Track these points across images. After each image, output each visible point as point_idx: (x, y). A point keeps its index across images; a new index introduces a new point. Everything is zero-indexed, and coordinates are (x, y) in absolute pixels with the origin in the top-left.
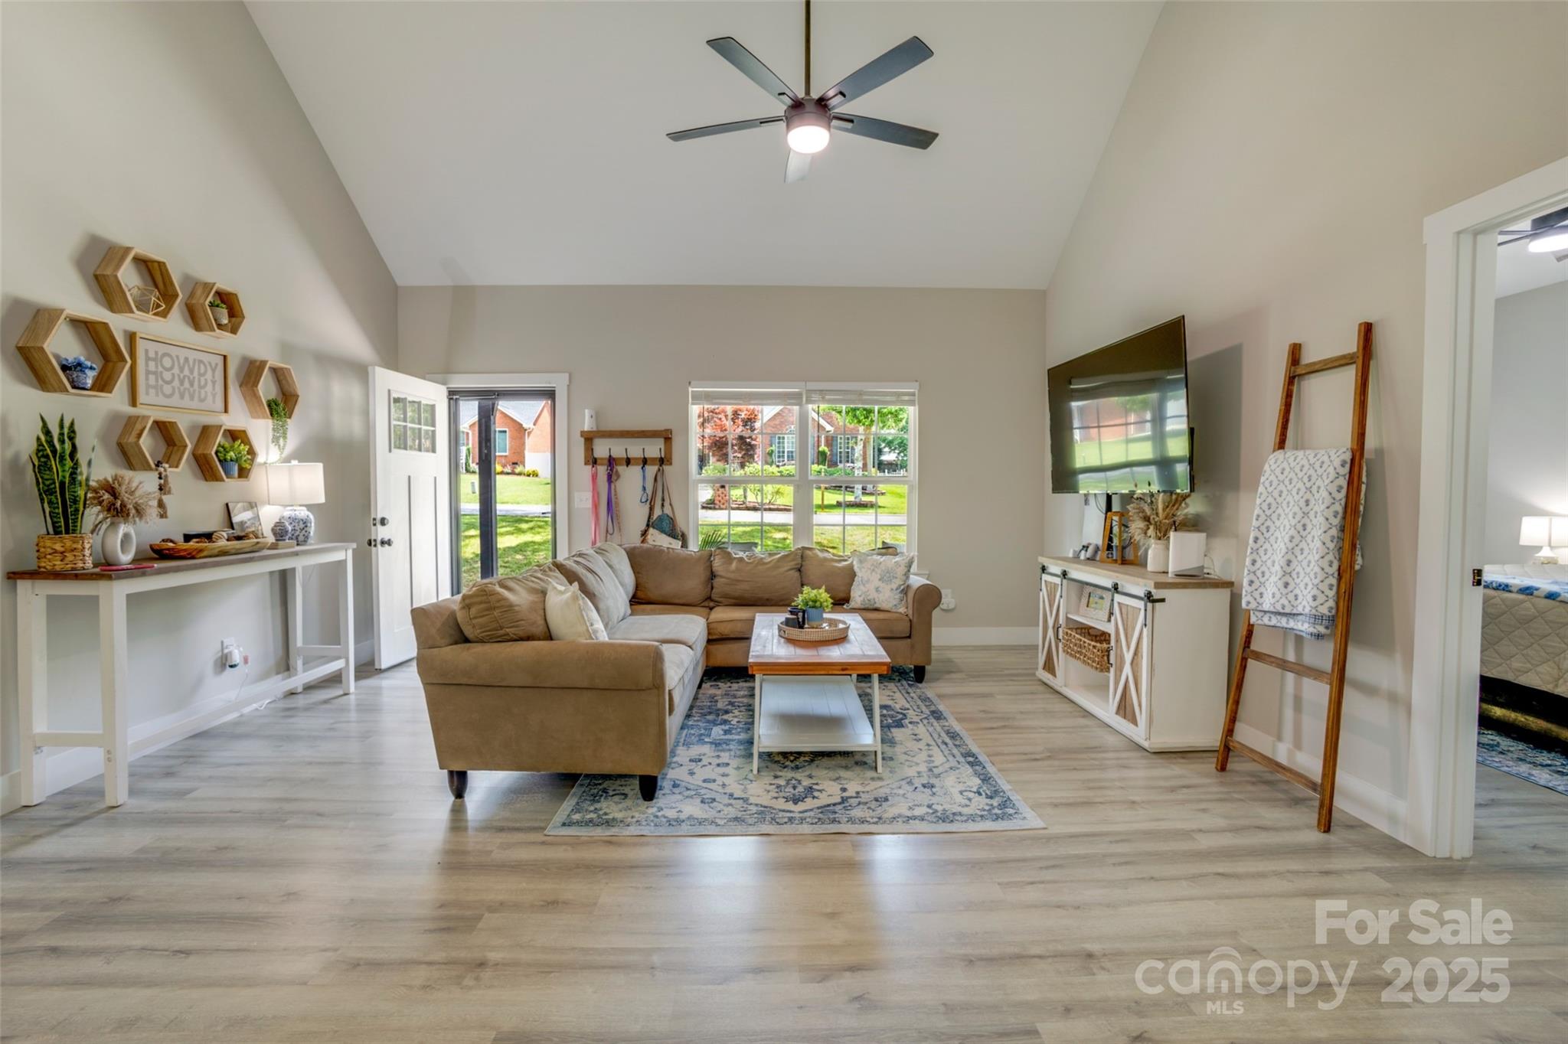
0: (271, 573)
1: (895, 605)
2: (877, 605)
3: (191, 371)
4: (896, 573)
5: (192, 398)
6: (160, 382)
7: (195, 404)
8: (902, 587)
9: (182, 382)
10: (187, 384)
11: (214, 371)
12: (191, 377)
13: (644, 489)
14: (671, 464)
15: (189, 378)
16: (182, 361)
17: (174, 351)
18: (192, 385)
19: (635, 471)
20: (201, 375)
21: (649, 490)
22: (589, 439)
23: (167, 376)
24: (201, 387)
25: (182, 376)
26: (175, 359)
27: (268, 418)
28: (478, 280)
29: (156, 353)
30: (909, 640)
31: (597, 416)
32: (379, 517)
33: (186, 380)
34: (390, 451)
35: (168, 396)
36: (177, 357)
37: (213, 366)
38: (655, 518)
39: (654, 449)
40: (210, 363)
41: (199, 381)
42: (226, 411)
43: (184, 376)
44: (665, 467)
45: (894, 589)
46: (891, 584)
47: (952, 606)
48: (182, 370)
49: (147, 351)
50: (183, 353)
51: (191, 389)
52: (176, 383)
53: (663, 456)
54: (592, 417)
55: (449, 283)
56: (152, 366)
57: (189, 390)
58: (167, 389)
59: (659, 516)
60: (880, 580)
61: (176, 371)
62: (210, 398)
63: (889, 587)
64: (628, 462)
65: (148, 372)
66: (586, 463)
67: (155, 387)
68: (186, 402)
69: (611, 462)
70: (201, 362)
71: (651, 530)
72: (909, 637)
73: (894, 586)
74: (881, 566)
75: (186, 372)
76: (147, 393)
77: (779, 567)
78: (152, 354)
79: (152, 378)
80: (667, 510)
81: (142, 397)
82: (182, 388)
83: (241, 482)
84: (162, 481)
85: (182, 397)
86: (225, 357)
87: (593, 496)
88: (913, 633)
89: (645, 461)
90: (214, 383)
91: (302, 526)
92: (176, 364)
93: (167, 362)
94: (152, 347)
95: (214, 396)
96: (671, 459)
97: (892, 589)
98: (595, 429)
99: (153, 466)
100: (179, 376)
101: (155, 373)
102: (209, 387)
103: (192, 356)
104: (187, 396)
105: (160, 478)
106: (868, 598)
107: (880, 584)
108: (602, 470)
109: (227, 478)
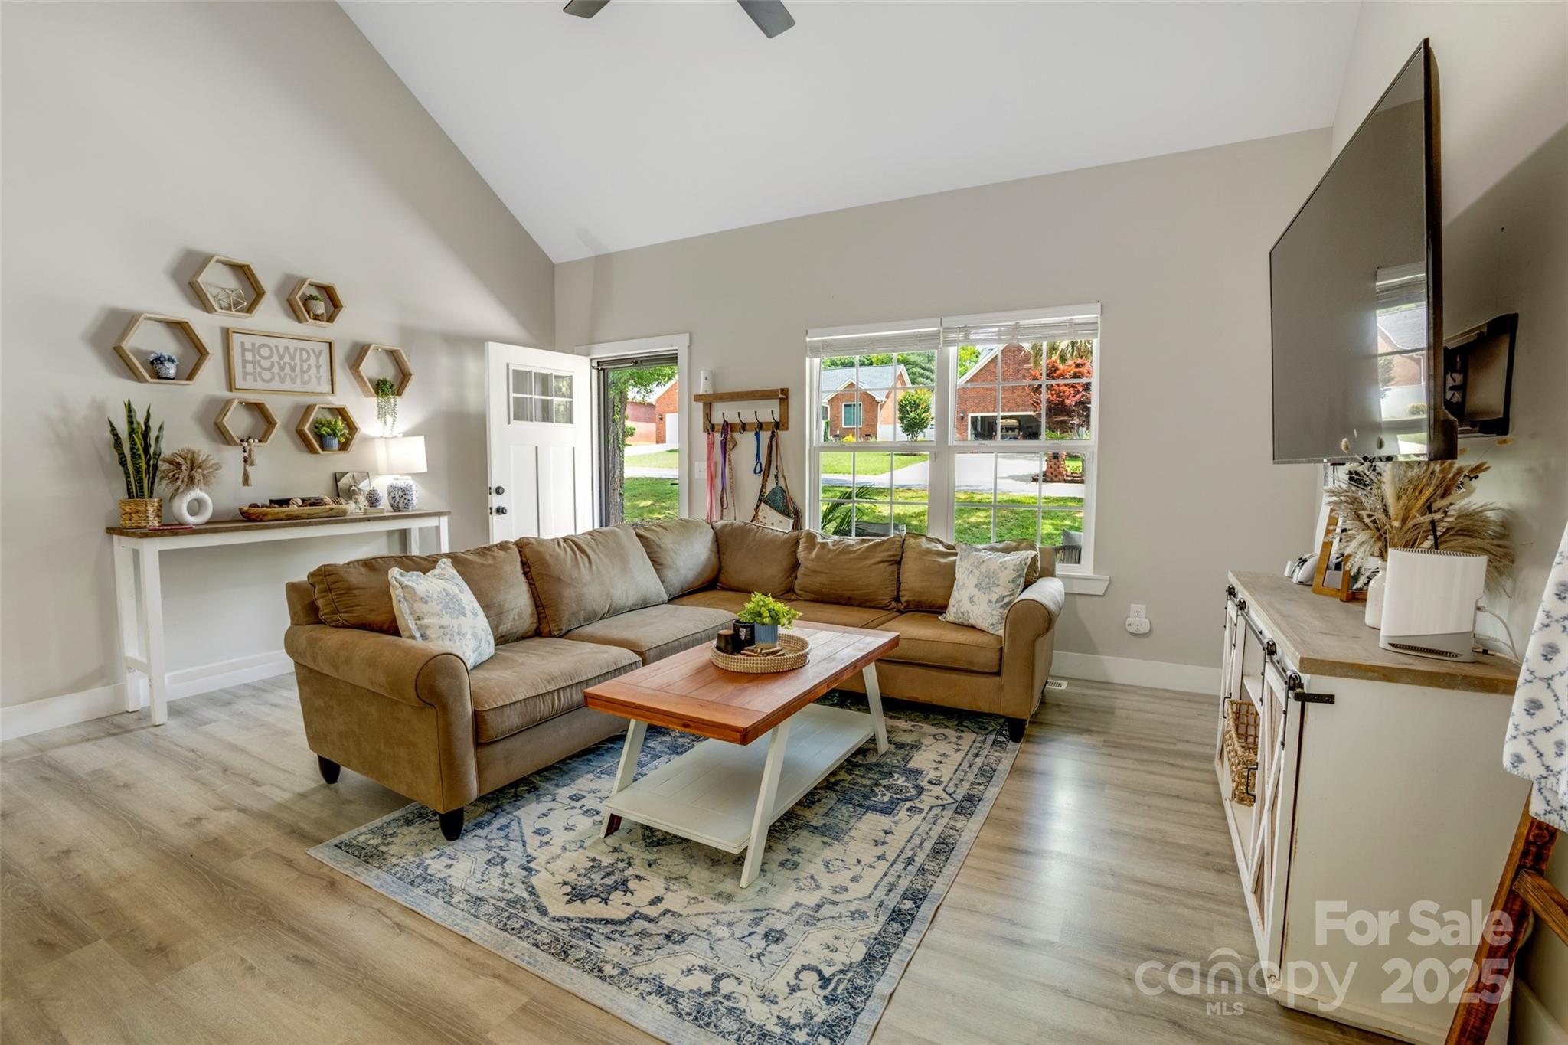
0: (390, 533)
1: (992, 625)
2: (972, 622)
3: (293, 358)
4: (998, 579)
5: (294, 381)
6: (258, 369)
7: (298, 387)
8: (1007, 600)
9: (282, 369)
10: (287, 370)
11: (318, 357)
12: (293, 363)
13: (758, 457)
14: (787, 429)
15: (290, 364)
16: (281, 351)
17: (272, 342)
18: (293, 369)
19: (750, 436)
20: (302, 361)
21: (763, 459)
22: (708, 402)
23: (266, 364)
24: (303, 372)
25: (282, 363)
26: (274, 348)
27: (372, 396)
28: (614, 248)
29: (253, 345)
30: (998, 678)
31: (713, 378)
32: (494, 486)
33: (287, 366)
34: (509, 423)
35: (267, 381)
36: (276, 347)
37: (317, 353)
38: (767, 493)
39: (767, 412)
40: (313, 351)
41: (302, 366)
42: (333, 392)
43: (285, 364)
44: (780, 433)
45: (994, 600)
46: (989, 594)
47: (1144, 629)
48: (281, 357)
49: (242, 344)
50: (282, 343)
51: (293, 374)
52: (276, 369)
53: (778, 420)
54: (706, 379)
55: (591, 254)
56: (249, 356)
57: (290, 375)
58: (267, 375)
59: (773, 489)
60: (976, 586)
61: (275, 358)
62: (314, 380)
63: (986, 597)
64: (744, 427)
65: (244, 362)
66: (704, 431)
67: (253, 374)
68: (287, 386)
69: (727, 428)
70: (302, 349)
71: (763, 506)
72: (998, 674)
73: (994, 597)
74: (982, 566)
75: (287, 359)
76: (245, 380)
77: (865, 558)
78: (248, 346)
79: (249, 368)
80: (782, 483)
81: (239, 383)
82: (282, 374)
83: (343, 455)
84: (246, 454)
85: (283, 381)
86: (330, 343)
87: (709, 466)
88: (1004, 669)
89: (760, 426)
90: (318, 367)
91: (401, 494)
92: (275, 352)
93: (265, 352)
94: (248, 341)
95: (319, 379)
96: (787, 423)
97: (990, 601)
98: (710, 392)
99: (238, 441)
100: (279, 363)
101: (252, 362)
102: (313, 370)
103: (292, 344)
104: (288, 379)
105: (245, 451)
106: (962, 610)
107: (975, 592)
108: (718, 437)
109: (323, 450)
